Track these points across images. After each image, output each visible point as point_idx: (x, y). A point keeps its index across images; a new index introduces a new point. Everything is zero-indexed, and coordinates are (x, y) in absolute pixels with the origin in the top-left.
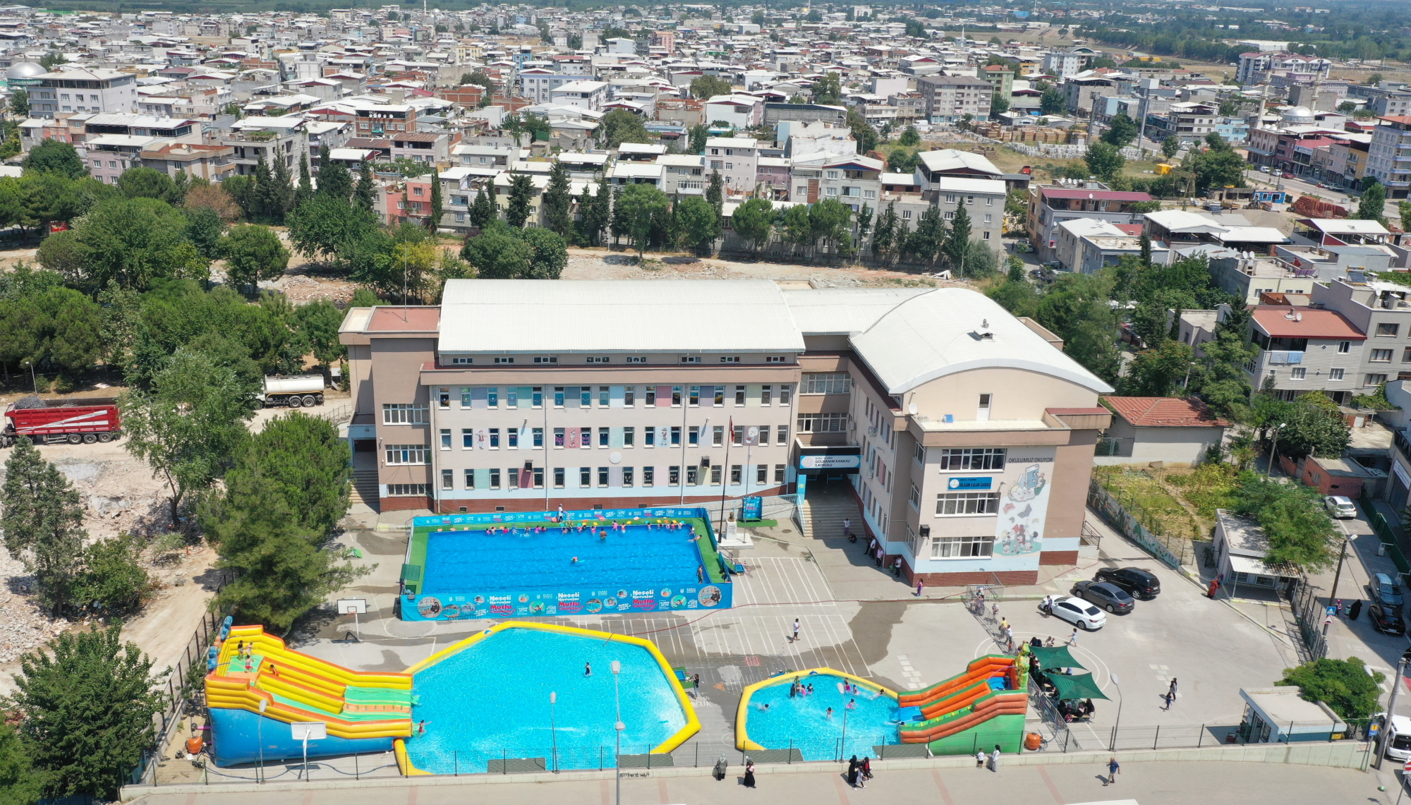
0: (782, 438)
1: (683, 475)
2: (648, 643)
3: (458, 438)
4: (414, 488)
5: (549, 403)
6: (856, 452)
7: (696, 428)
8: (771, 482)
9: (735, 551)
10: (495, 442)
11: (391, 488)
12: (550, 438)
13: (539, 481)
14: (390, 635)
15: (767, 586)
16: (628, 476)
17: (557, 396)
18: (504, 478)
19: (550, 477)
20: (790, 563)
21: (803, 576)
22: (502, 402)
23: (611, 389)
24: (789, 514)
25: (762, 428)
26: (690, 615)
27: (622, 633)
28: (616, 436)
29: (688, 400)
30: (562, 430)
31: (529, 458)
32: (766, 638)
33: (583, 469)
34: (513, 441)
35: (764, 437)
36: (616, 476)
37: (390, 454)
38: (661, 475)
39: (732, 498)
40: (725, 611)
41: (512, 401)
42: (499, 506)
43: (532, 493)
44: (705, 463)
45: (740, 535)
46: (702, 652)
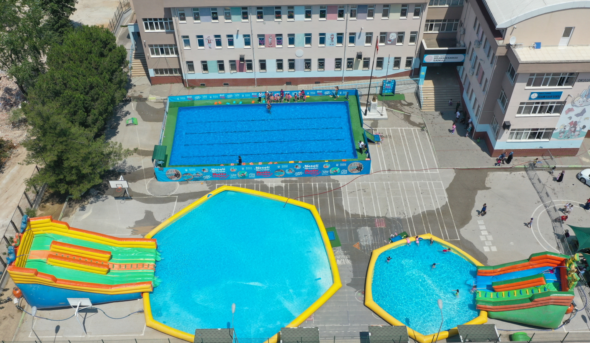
0: (412, 39)
1: (344, 63)
2: (312, 208)
3: (194, 41)
4: (171, 71)
5: (253, 18)
6: (463, 52)
7: (354, 34)
8: (403, 68)
9: (375, 123)
10: (219, 43)
11: (156, 71)
12: (255, 40)
13: (250, 67)
14: (149, 193)
15: (394, 154)
16: (308, 64)
17: (259, 13)
18: (227, 66)
19: (256, 65)
20: (411, 133)
21: (419, 145)
22: (221, 18)
23: (295, 8)
24: (413, 90)
25: (399, 33)
26: (342, 179)
27: (296, 199)
28: (300, 39)
29: (349, 15)
30: (263, 35)
31: (242, 54)
32: (391, 202)
33: (278, 60)
34: (231, 43)
35: (400, 39)
36: (300, 64)
37: (152, 50)
38: (330, 64)
39: (376, 78)
40: (365, 176)
41: (228, 17)
42: (225, 83)
43: (246, 75)
44: (359, 56)
45: (379, 108)
46: (347, 213)
